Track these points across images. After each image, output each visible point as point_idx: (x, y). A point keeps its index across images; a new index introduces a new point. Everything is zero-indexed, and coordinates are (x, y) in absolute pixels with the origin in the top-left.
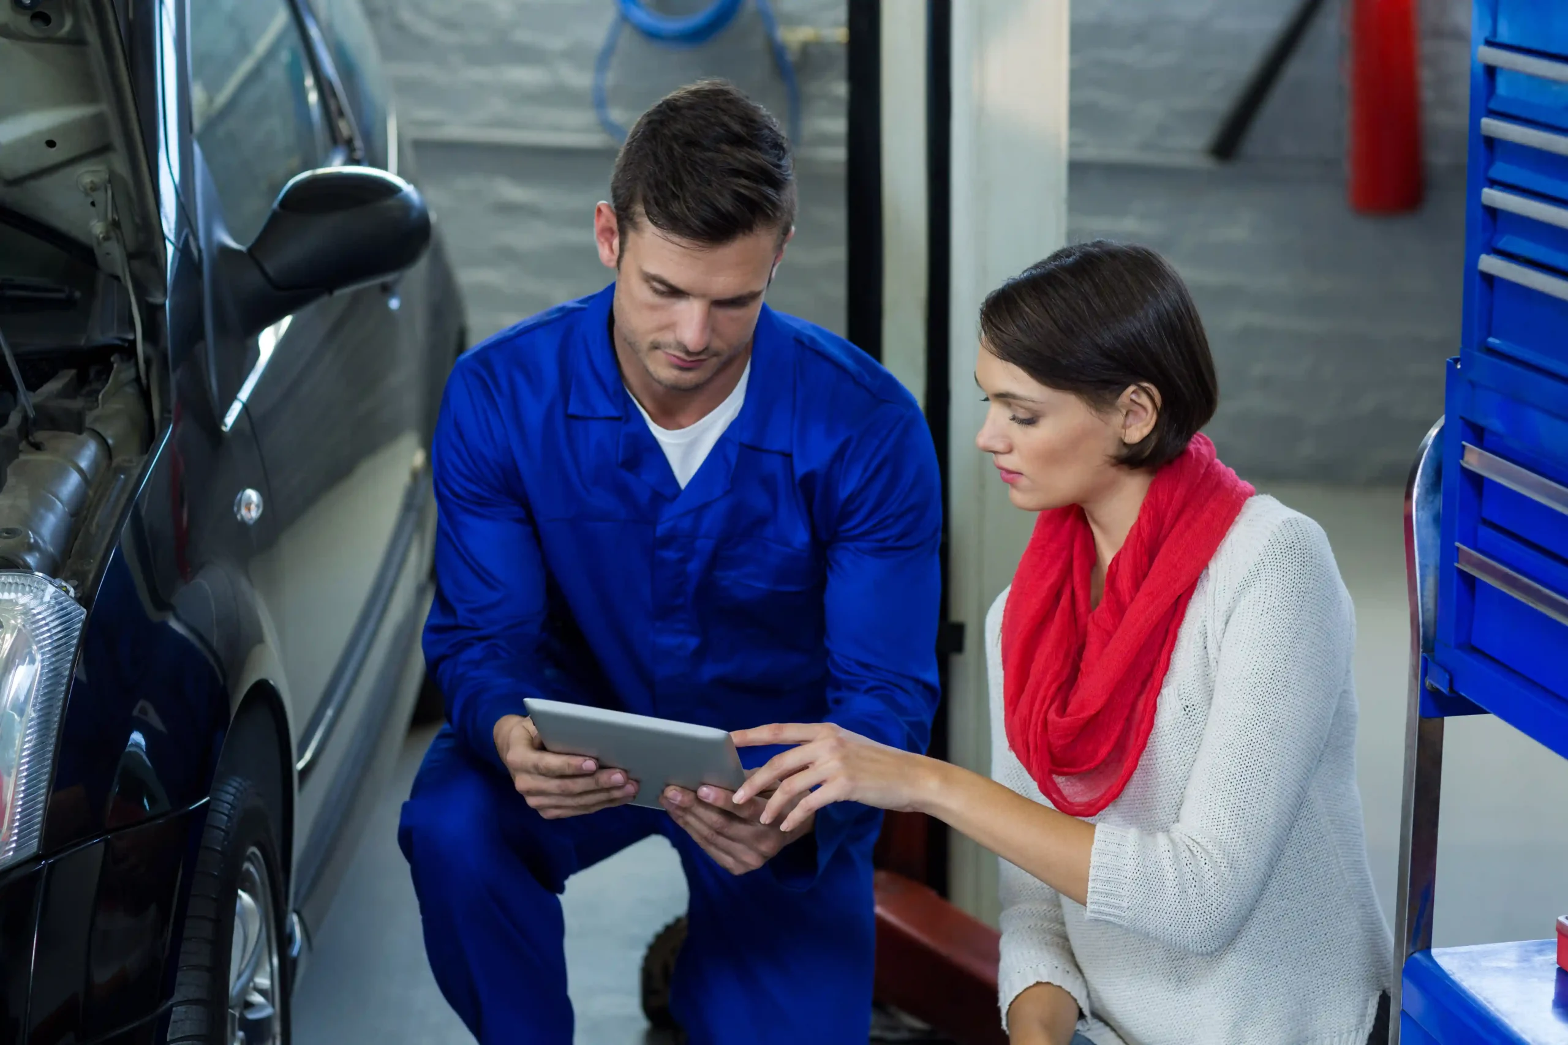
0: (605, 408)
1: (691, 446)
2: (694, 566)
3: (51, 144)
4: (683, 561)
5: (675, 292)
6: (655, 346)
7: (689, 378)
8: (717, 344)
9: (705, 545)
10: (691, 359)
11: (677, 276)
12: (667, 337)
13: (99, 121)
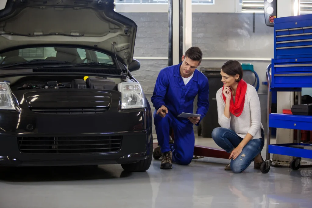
0: (178, 76)
1: (187, 80)
2: (186, 93)
3: (123, 47)
4: (185, 92)
5: (188, 64)
6: (184, 69)
7: (187, 74)
8: (190, 71)
9: (188, 91)
10: (187, 72)
11: (189, 63)
12: (185, 69)
13: (129, 45)
